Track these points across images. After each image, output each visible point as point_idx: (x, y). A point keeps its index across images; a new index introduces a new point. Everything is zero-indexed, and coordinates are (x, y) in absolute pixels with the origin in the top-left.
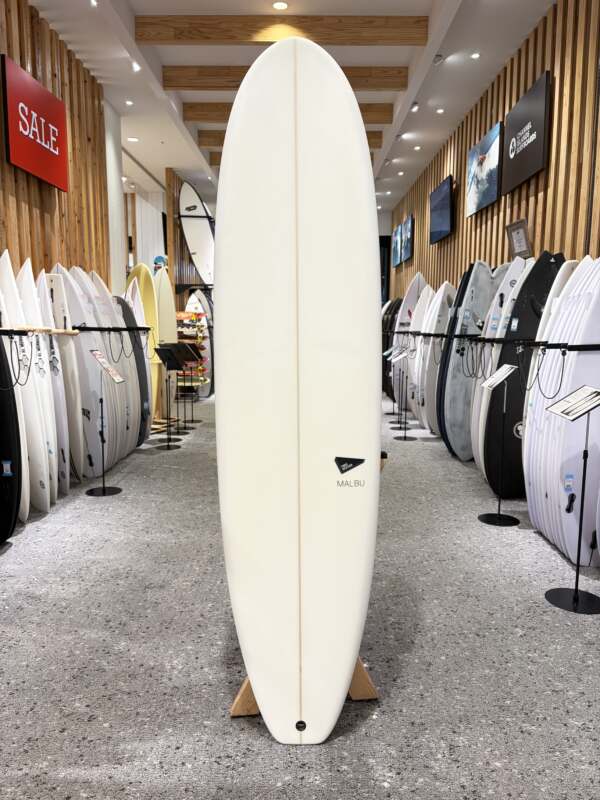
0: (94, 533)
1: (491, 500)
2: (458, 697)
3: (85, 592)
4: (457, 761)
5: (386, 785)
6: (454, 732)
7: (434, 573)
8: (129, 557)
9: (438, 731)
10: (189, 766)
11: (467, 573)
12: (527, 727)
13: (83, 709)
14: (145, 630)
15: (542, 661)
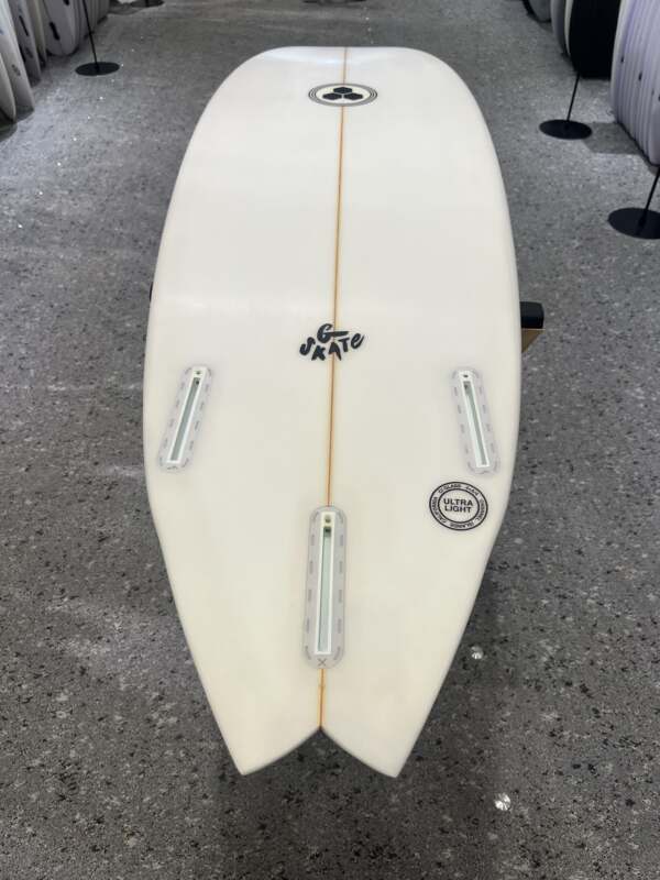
12: (567, 336)
15: (594, 273)
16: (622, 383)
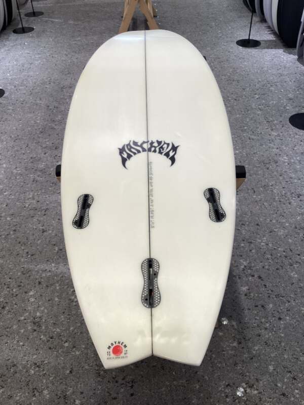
16: (278, 155)
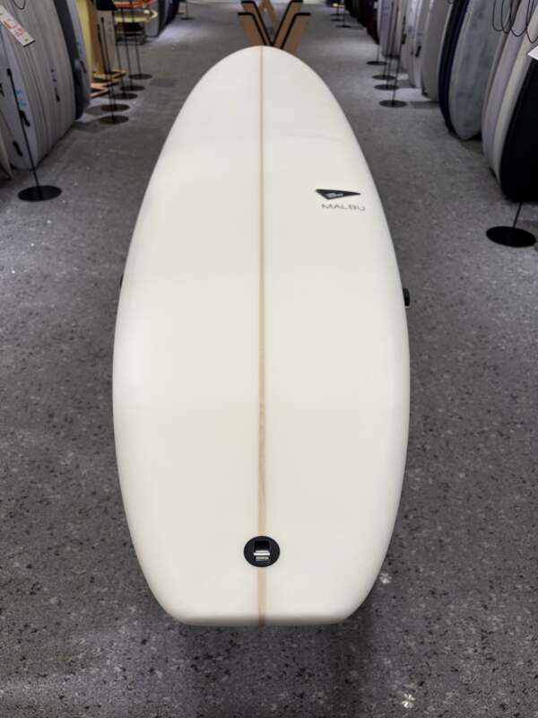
0: (30, 263)
1: (499, 203)
2: (486, 545)
3: (20, 365)
4: (492, 659)
5: (406, 704)
6: (485, 607)
7: (440, 327)
8: (73, 304)
9: (465, 605)
10: (159, 674)
11: (480, 327)
13: (24, 573)
14: (96, 431)
